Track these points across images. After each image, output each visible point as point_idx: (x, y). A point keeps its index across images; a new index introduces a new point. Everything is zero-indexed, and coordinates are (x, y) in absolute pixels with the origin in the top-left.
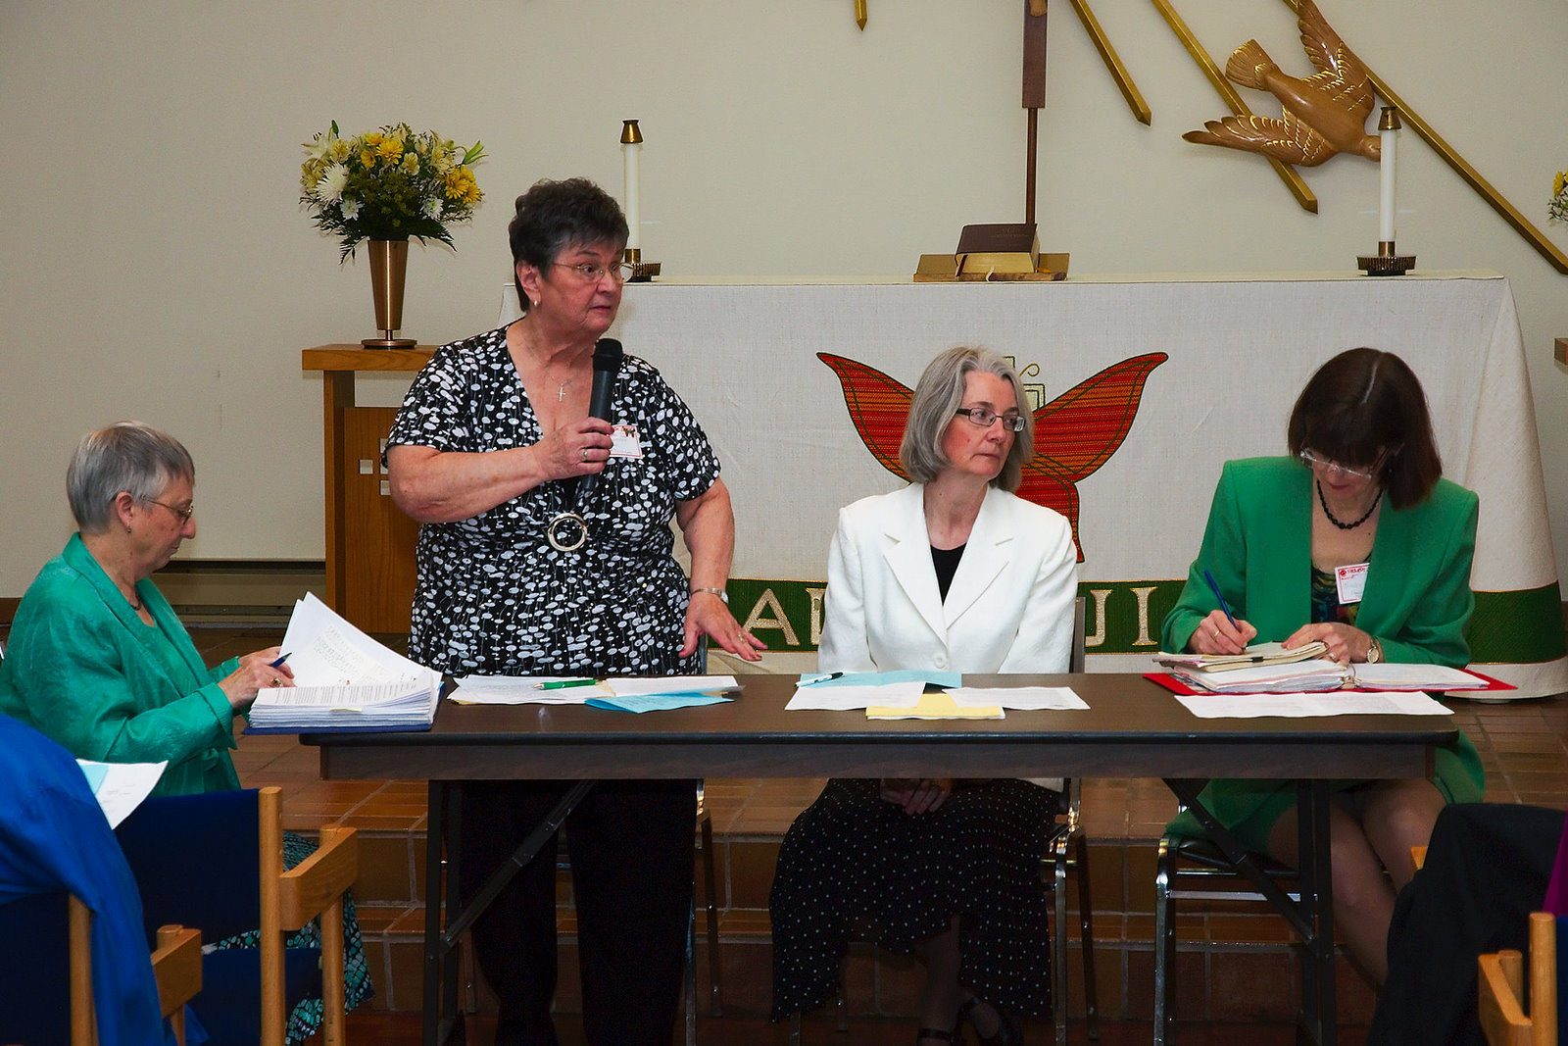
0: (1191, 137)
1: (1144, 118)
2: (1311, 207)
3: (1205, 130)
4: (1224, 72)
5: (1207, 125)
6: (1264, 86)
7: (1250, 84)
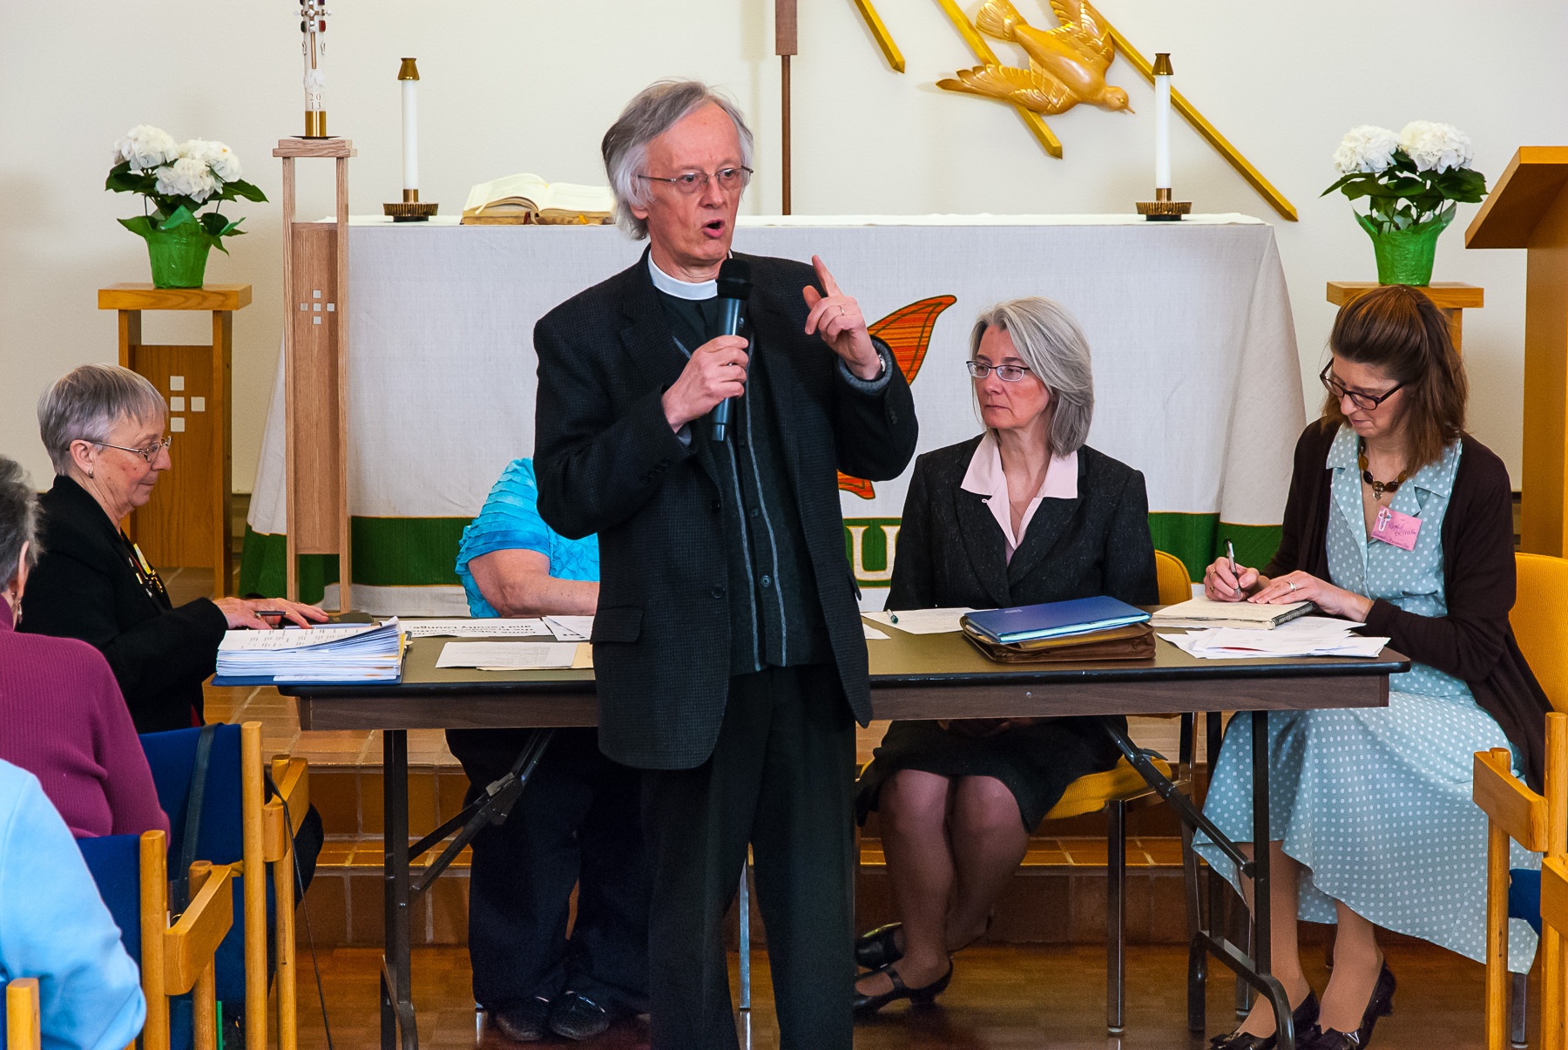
0: (945, 85)
1: (898, 67)
2: (1057, 153)
3: (956, 78)
4: (974, 24)
5: (958, 73)
6: (1013, 37)
7: (999, 35)
